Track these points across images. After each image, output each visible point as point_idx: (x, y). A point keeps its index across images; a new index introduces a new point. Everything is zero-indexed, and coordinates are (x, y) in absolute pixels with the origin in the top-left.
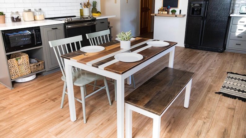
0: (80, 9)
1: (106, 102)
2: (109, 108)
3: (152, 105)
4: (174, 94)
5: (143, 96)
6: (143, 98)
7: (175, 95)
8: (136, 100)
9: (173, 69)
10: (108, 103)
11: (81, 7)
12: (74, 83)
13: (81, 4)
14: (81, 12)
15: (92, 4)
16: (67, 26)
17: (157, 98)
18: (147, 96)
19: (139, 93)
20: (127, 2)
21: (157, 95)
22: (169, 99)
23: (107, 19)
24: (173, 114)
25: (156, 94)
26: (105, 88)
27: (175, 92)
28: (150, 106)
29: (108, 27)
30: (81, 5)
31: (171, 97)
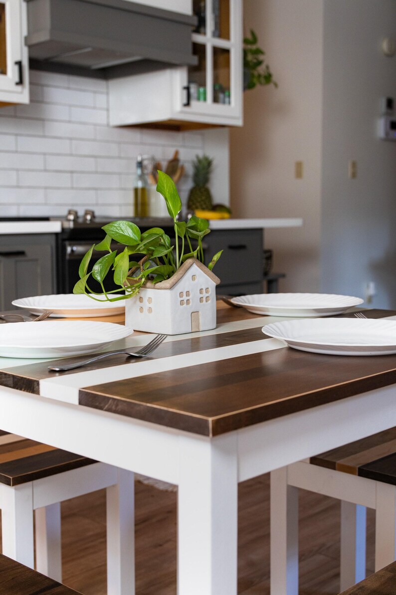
0: (136, 190)
11: (142, 177)
13: (140, 164)
14: (141, 199)
15: (190, 170)
16: (69, 249)
20: (354, 175)
23: (259, 231)
29: (266, 274)
30: (139, 172)
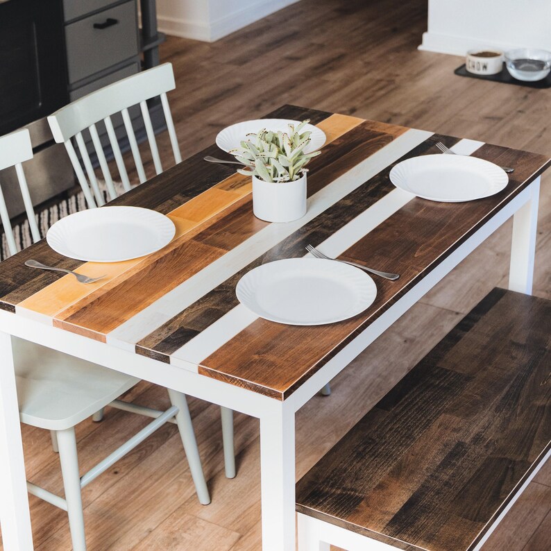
1: (175, 487)
2: (195, 520)
3: (423, 520)
4: (527, 455)
5: (381, 475)
6: (381, 486)
7: (530, 459)
8: (350, 498)
9: (533, 298)
10: (187, 493)
12: (24, 415)
17: (446, 484)
18: (397, 473)
19: (360, 456)
21: (445, 464)
22: (501, 482)
24: (530, 533)
25: (439, 460)
26: (174, 417)
27: (531, 444)
28: (412, 524)
31: (510, 473)
